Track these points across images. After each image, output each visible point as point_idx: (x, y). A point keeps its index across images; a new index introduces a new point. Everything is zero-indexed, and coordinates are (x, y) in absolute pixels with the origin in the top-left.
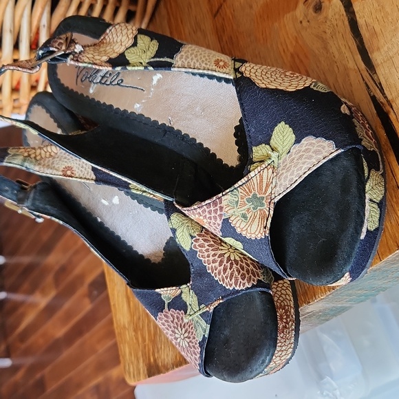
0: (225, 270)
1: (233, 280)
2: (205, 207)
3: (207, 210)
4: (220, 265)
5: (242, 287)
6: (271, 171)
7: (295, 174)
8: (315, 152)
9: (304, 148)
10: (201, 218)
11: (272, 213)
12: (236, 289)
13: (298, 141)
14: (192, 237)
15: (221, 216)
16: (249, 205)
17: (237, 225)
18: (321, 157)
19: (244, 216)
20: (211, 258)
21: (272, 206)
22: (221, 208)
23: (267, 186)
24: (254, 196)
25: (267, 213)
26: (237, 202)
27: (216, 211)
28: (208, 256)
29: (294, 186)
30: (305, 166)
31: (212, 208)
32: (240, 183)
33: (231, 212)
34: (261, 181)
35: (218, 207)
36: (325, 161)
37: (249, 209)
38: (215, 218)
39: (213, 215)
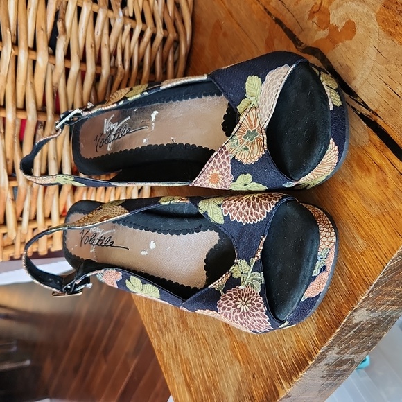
0: (254, 206)
1: (263, 206)
2: (214, 159)
3: (216, 160)
4: (249, 206)
5: (272, 206)
6: (254, 110)
7: (270, 101)
8: (277, 78)
9: (269, 81)
10: (214, 171)
11: (265, 136)
12: (269, 212)
13: (263, 80)
14: (220, 206)
15: (228, 158)
16: (246, 140)
17: (243, 158)
18: (282, 78)
19: (246, 149)
20: (241, 207)
21: (263, 132)
22: (227, 153)
23: (255, 121)
24: (249, 132)
25: (262, 138)
26: (237, 143)
27: (223, 157)
28: (238, 208)
29: (273, 110)
30: (274, 91)
31: (220, 157)
32: (235, 130)
33: (235, 151)
34: (250, 121)
35: (224, 153)
36: (286, 78)
37: (247, 143)
38: (224, 163)
39: (222, 161)
